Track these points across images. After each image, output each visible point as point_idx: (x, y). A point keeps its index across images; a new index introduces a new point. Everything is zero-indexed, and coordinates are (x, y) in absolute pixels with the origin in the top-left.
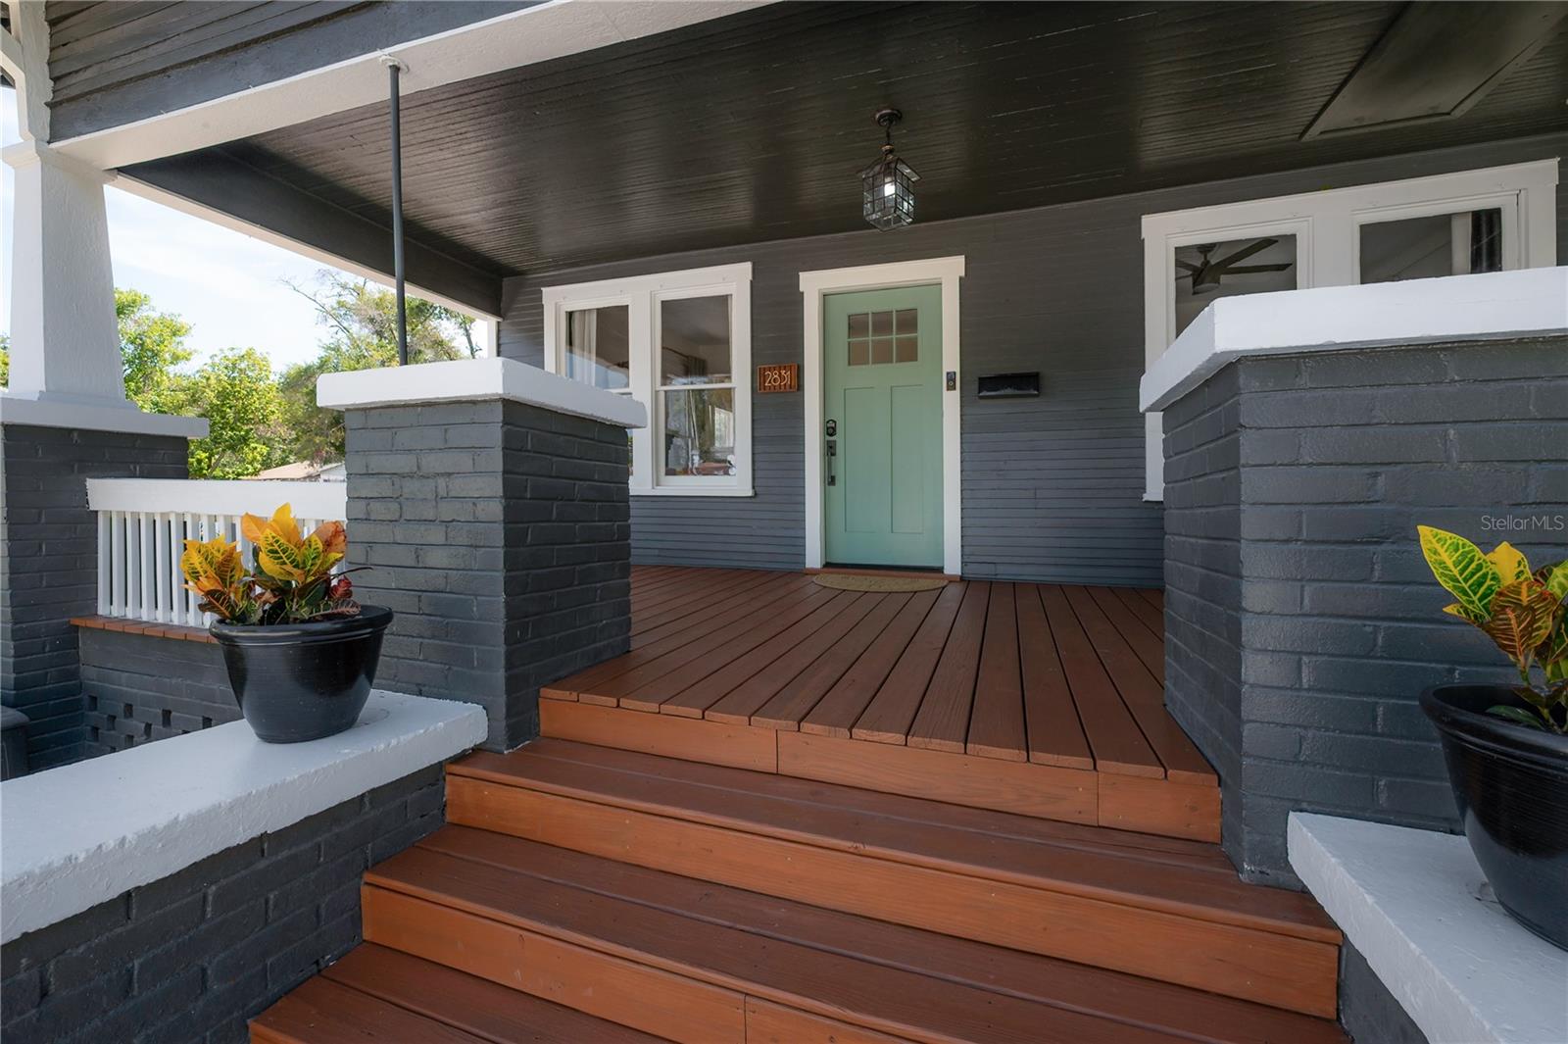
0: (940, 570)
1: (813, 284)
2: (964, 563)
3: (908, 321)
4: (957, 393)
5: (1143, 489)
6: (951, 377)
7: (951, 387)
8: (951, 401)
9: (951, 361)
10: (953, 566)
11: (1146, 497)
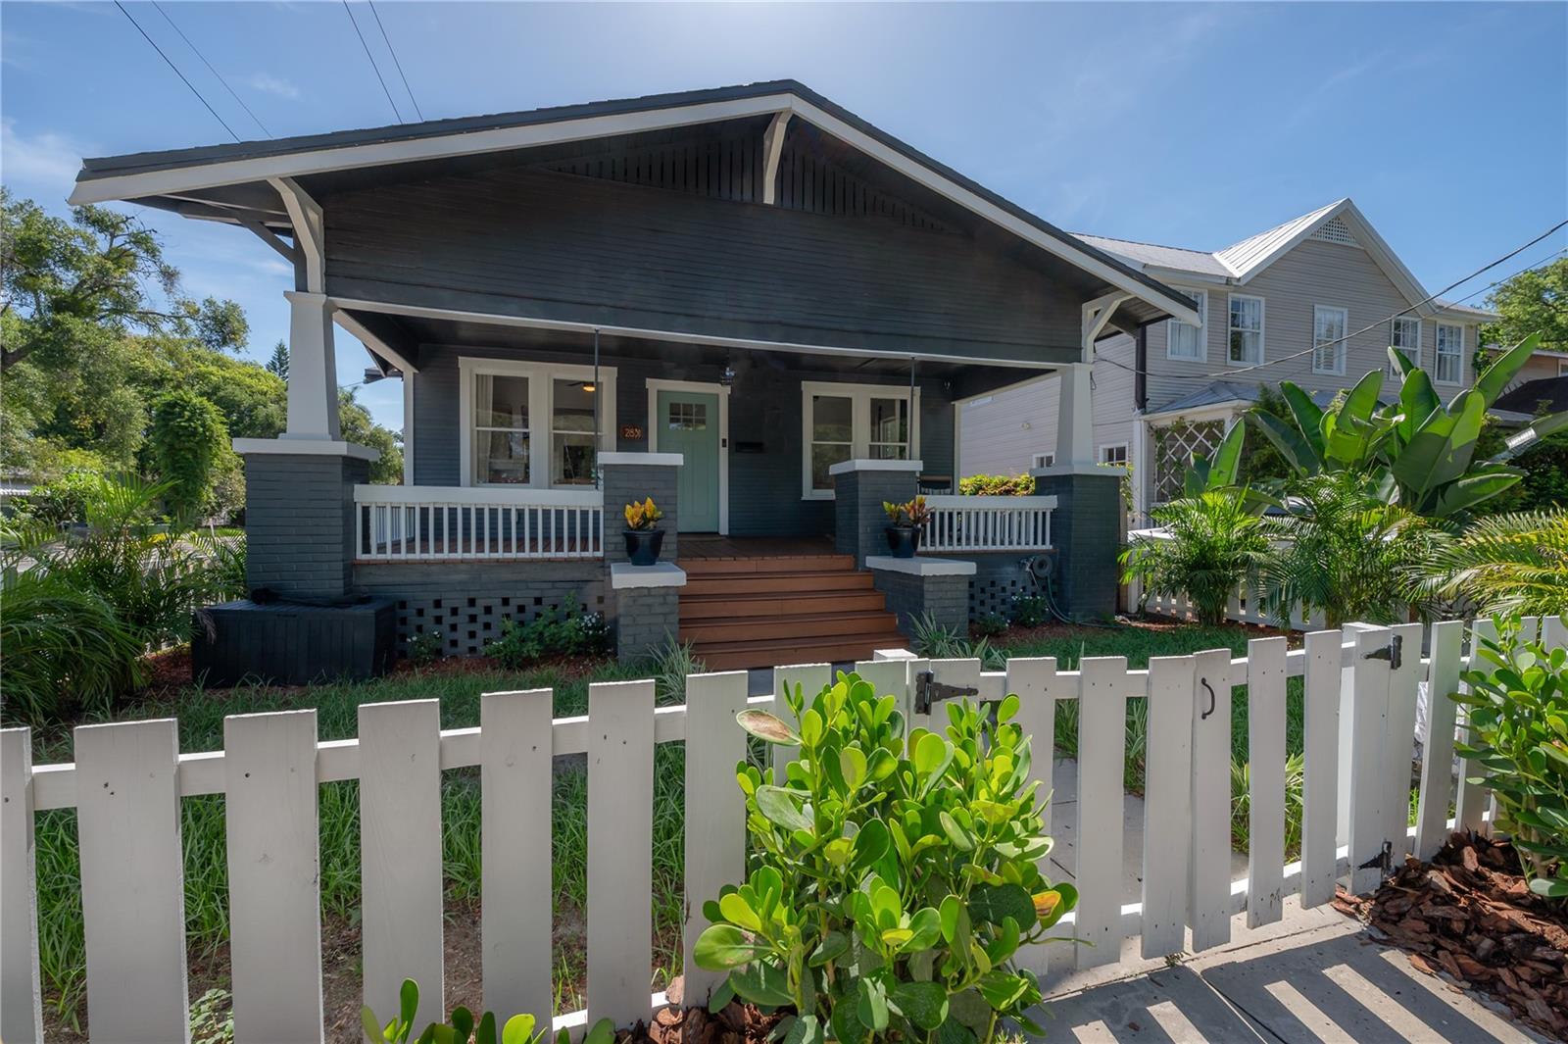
0: (717, 533)
1: (654, 385)
2: (730, 529)
3: (701, 409)
4: (727, 449)
5: (802, 495)
6: (724, 441)
7: (724, 446)
8: (724, 453)
9: (724, 434)
10: (724, 530)
11: (803, 498)
